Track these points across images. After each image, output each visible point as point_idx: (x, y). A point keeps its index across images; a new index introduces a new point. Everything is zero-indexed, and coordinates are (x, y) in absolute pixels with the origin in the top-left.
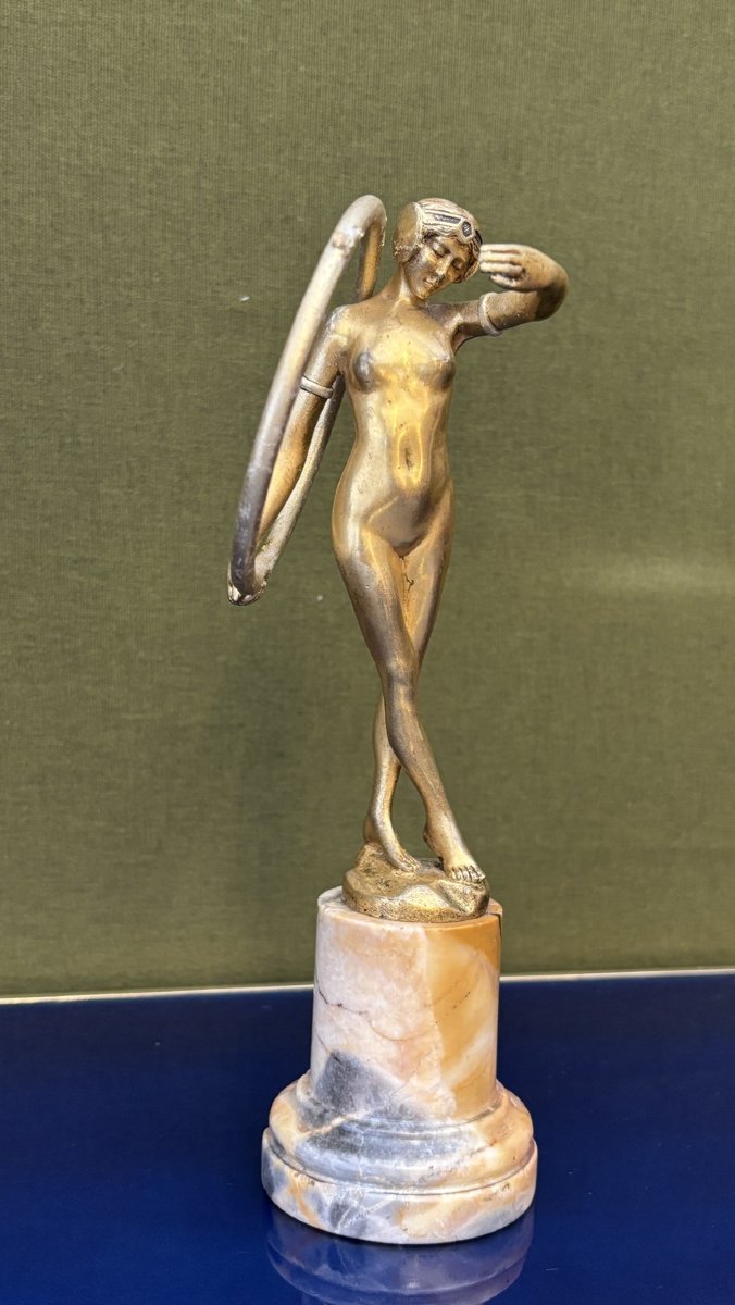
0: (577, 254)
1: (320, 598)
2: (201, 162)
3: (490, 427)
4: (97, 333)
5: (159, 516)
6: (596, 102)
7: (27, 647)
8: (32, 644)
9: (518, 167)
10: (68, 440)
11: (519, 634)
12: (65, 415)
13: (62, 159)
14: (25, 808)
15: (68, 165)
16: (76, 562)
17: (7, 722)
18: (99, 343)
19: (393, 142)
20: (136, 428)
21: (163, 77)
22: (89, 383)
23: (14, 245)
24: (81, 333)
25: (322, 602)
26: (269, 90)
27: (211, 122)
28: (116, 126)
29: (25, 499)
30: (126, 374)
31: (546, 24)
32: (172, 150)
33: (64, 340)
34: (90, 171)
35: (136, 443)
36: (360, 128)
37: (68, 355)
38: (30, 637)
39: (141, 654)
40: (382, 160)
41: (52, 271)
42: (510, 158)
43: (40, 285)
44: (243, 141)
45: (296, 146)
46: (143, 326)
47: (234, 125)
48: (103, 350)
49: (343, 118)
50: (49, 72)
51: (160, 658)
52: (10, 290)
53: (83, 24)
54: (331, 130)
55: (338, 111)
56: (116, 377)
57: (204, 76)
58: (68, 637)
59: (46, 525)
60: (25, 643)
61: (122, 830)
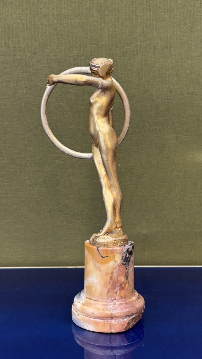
0: (188, 71)
2: (86, 56)
3: (165, 118)
4: (61, 100)
5: (78, 145)
6: (192, 31)
7: (46, 179)
8: (47, 178)
9: (170, 50)
10: (55, 127)
11: (175, 173)
12: (54, 121)
14: (47, 219)
15: (53, 59)
16: (57, 158)
17: (42, 198)
18: (62, 103)
19: (136, 46)
20: (71, 123)
21: (76, 35)
22: (59, 113)
23: (41, 80)
24: (57, 100)
25: (120, 166)
26: (103, 36)
27: (88, 45)
28: (64, 48)
29: (45, 142)
30: (68, 110)
31: (177, 11)
32: (79, 53)
33: (53, 102)
34: (58, 60)
35: (71, 127)
36: (127, 43)
37: (54, 106)
38: (47, 177)
39: (74, 180)
40: (133, 51)
42: (168, 48)
44: (97, 49)
45: (110, 49)
46: (73, 97)
47: (94, 46)
48: (63, 104)
49: (123, 41)
50: (48, 36)
51: (79, 181)
52: (40, 91)
53: (56, 24)
54: (119, 44)
55: (121, 40)
56: (66, 111)
57: (86, 34)
58: (56, 177)
59: (50, 149)
60: (46, 178)
61: (71, 225)
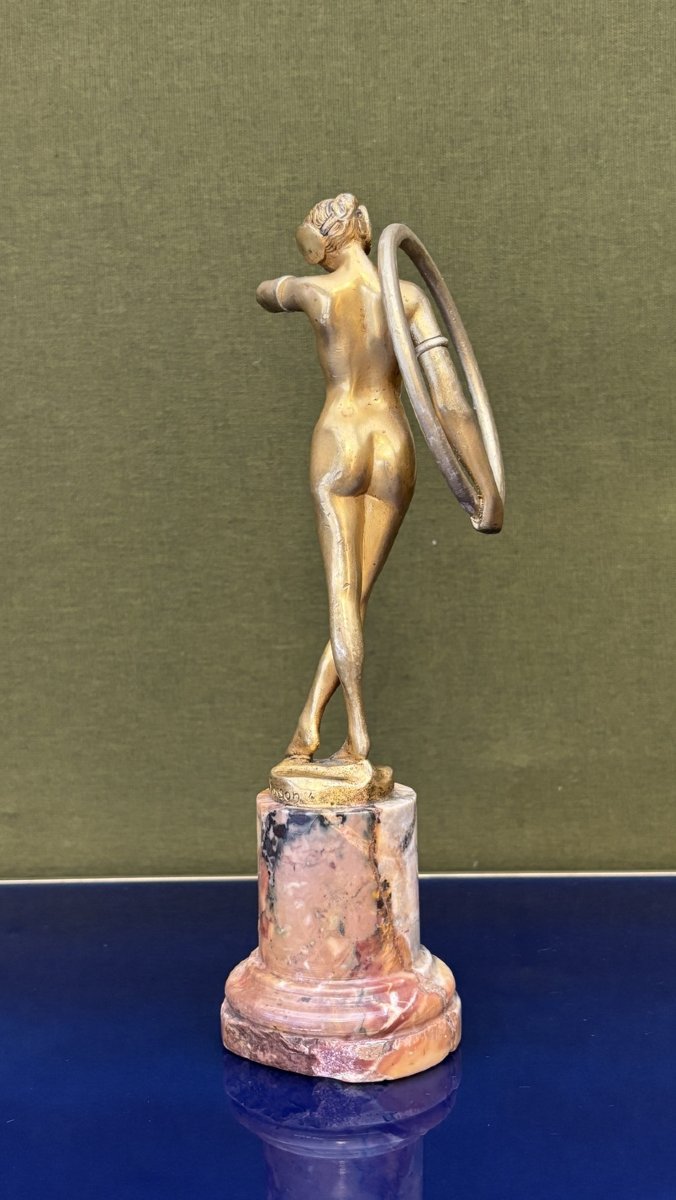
0: (656, 226)
1: (434, 543)
2: (319, 186)
3: (583, 385)
4: (240, 336)
5: (295, 481)
6: (667, 91)
7: (196, 593)
8: (198, 590)
9: (597, 157)
10: (220, 424)
11: (619, 566)
12: (217, 404)
13: (206, 197)
14: (200, 723)
15: (211, 201)
16: (230, 522)
17: (182, 654)
18: (241, 343)
19: (482, 148)
20: (274, 410)
21: (283, 121)
22: (235, 376)
23: (171, 271)
24: (227, 336)
25: (435, 546)
26: (372, 119)
27: (325, 152)
28: (247, 165)
29: (189, 474)
30: (264, 366)
31: (615, 29)
32: (294, 179)
33: (214, 342)
34: (229, 204)
35: (274, 423)
36: (452, 141)
37: (216, 355)
38: (196, 584)
39: (286, 595)
40: (473, 165)
41: (202, 289)
42: (589, 150)
43: (192, 301)
44: (353, 164)
45: (398, 163)
46: (276, 325)
47: (344, 152)
48: (245, 349)
49: (438, 133)
50: (192, 128)
51: (301, 598)
52: (170, 307)
53: (218, 87)
54: (427, 145)
55: (432, 129)
56: (256, 369)
57: (318, 115)
58: (227, 584)
59: (206, 494)
60: (194, 589)
61: (276, 741)
